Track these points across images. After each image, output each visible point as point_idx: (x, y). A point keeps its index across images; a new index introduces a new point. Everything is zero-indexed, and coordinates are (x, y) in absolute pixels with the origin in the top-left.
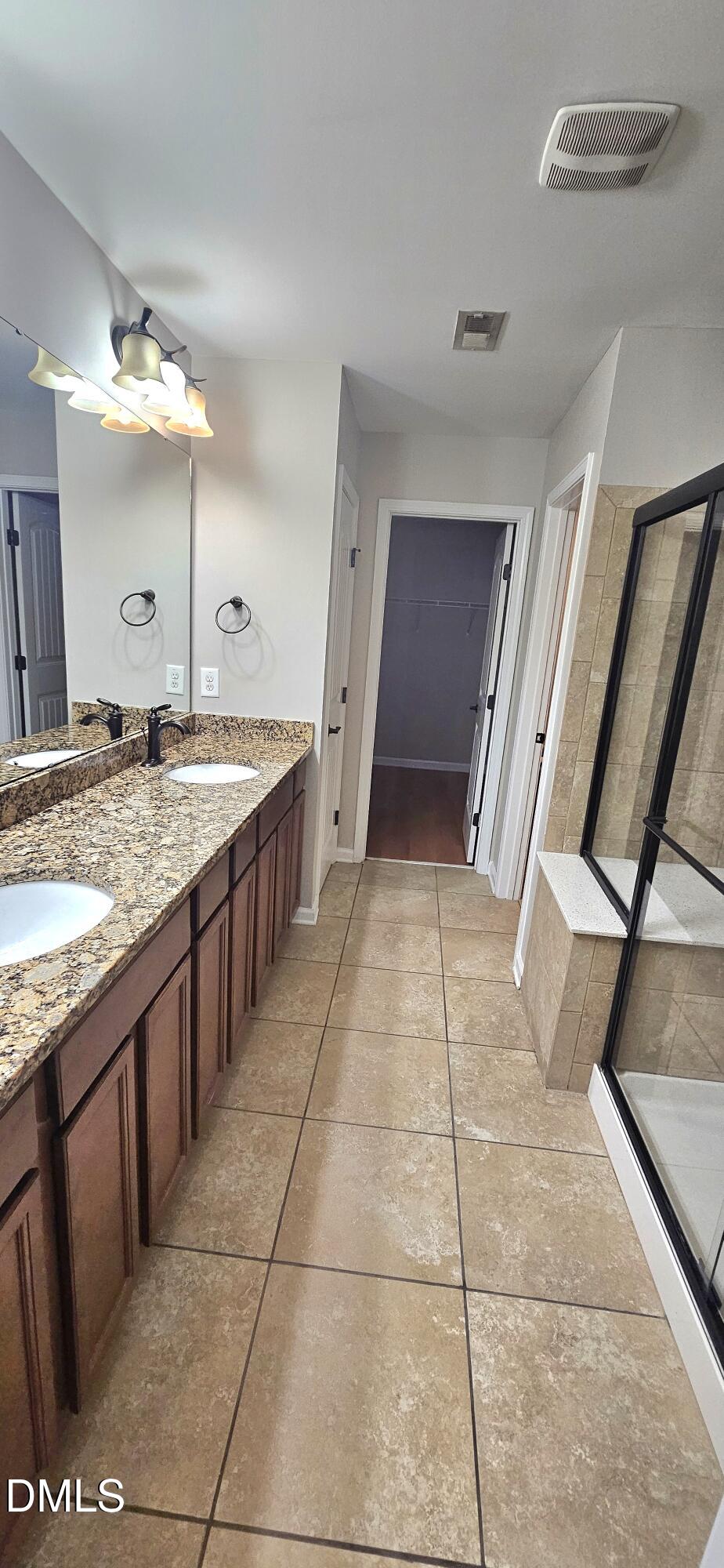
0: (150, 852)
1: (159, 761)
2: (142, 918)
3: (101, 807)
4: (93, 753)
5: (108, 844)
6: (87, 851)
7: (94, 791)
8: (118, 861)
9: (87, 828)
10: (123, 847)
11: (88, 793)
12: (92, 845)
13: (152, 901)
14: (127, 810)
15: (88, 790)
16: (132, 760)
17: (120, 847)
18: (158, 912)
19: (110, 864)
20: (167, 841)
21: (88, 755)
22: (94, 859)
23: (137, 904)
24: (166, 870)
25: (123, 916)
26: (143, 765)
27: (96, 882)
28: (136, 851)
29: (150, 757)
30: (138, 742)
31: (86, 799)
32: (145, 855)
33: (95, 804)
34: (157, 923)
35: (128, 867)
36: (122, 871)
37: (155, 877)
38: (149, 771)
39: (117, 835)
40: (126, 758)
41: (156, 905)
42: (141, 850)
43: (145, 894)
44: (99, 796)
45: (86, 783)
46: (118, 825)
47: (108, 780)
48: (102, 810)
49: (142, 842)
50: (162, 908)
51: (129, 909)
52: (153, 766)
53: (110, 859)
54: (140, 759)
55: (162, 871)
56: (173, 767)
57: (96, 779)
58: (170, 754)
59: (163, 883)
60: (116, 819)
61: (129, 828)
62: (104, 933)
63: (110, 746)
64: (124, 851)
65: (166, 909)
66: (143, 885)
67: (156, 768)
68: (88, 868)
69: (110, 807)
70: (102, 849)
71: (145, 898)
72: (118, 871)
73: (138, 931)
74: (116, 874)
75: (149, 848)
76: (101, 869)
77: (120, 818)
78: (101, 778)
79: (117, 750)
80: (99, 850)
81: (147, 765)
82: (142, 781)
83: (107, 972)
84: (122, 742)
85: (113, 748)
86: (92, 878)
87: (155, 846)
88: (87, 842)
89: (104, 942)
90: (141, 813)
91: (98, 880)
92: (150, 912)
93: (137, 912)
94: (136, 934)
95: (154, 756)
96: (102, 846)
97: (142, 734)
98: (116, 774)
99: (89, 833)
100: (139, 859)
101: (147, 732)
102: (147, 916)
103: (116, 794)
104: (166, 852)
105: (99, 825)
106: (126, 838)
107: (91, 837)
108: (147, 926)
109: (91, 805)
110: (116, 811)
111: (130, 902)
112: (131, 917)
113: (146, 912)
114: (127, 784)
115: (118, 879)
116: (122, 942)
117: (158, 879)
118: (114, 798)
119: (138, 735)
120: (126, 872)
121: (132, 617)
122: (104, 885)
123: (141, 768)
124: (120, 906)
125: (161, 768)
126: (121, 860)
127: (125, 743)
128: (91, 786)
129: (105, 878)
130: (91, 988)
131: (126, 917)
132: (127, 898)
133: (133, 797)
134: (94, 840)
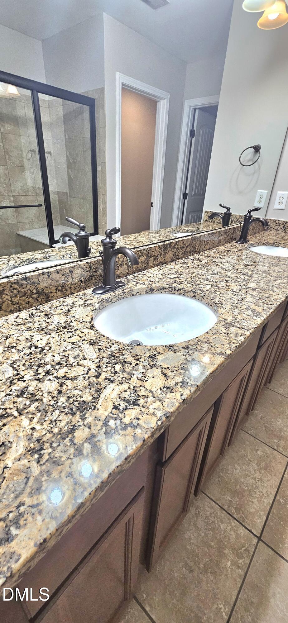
0: (241, 290)
1: (245, 241)
2: (237, 335)
3: (214, 260)
4: (213, 231)
5: (216, 281)
6: (204, 282)
7: (210, 252)
8: (222, 292)
9: (205, 270)
10: (225, 284)
11: (208, 252)
12: (208, 279)
13: (244, 324)
14: (227, 263)
15: (207, 251)
16: (231, 239)
17: (223, 284)
18: (248, 333)
19: (217, 293)
20: (252, 285)
21: (211, 232)
22: (208, 287)
23: (233, 323)
24: (252, 304)
25: (224, 330)
26: (236, 242)
27: (207, 302)
28: (233, 288)
29: (241, 238)
30: (236, 229)
31: (206, 255)
32: (238, 291)
33: (211, 258)
34: (245, 341)
35: (228, 297)
36: (224, 299)
37: (245, 307)
38: (239, 246)
39: (221, 276)
40: (229, 237)
41: (246, 328)
42: (235, 288)
43: (238, 317)
44: (213, 255)
45: (207, 247)
46: (222, 271)
47: (218, 248)
48: (214, 262)
49: (236, 283)
50: (250, 331)
51: (228, 326)
52: (241, 243)
53: (217, 290)
54: (235, 239)
55: (250, 304)
56: (252, 245)
57: (212, 246)
58: (251, 239)
59: (250, 312)
60: (221, 267)
61: (229, 274)
62: (211, 339)
63: (223, 229)
64: (225, 286)
65: (253, 332)
66: (237, 311)
67: (243, 245)
68: (204, 293)
69: (218, 260)
70: (213, 282)
71: (238, 320)
72: (222, 298)
73: (234, 346)
74: (220, 300)
75: (240, 287)
76: (211, 295)
77: (223, 267)
78: (215, 246)
79: (226, 232)
80: (212, 283)
81: (239, 243)
82: (236, 250)
83: (211, 374)
84: (229, 228)
85: (224, 230)
86: (205, 299)
87: (244, 287)
88: (204, 277)
89: (210, 347)
90: (235, 266)
91: (209, 301)
92: (242, 332)
93: (233, 329)
94: (232, 347)
95: (243, 239)
96: (213, 281)
97: (240, 225)
98: (222, 245)
99: (206, 273)
100: (234, 293)
101: (242, 224)
102: (240, 334)
103: (222, 255)
104: (251, 292)
105: (212, 269)
106: (227, 279)
107: (207, 275)
108: (240, 342)
109: (209, 258)
110: (221, 263)
111: (229, 320)
112: (229, 333)
113: (240, 332)
114: (228, 251)
115: (221, 303)
116: (222, 351)
117: (247, 309)
118: (221, 256)
119: (237, 226)
120: (226, 299)
121: (245, 162)
122: (214, 306)
123: (235, 244)
124: (222, 322)
125: (246, 245)
126: (223, 291)
127: (230, 229)
128: (209, 249)
129: (213, 301)
130: (198, 384)
131: (225, 331)
132: (226, 317)
133: (231, 257)
134: (209, 277)
